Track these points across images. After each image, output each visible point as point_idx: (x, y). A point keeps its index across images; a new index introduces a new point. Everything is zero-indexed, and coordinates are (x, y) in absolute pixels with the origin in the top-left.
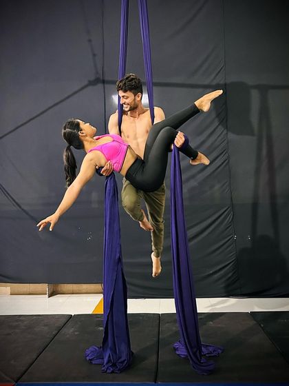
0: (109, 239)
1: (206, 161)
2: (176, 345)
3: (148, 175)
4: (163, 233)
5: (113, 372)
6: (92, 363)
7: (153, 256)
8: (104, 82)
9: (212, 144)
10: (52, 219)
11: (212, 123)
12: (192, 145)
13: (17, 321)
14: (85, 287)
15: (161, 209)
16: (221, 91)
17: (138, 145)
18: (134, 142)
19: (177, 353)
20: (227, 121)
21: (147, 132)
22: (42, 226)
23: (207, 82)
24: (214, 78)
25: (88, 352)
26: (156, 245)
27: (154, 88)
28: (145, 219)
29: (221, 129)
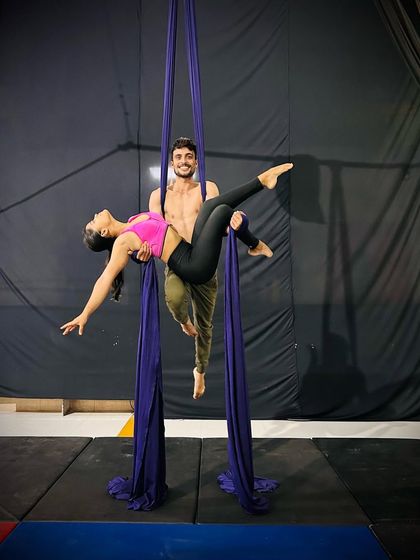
0: (146, 339)
1: (269, 253)
2: (221, 477)
3: (196, 263)
4: (210, 341)
5: (140, 509)
6: (115, 498)
7: (196, 373)
8: (139, 147)
9: (272, 230)
10: (81, 320)
11: (272, 204)
12: (251, 228)
13: (23, 444)
14: (109, 403)
15: (209, 309)
16: (291, 165)
17: (185, 226)
18: (181, 222)
19: (222, 487)
20: (289, 203)
21: (197, 211)
22: (67, 330)
23: (267, 153)
24: (276, 149)
25: (111, 484)
26: (200, 357)
27: (207, 158)
28: (189, 322)
29: (282, 212)
